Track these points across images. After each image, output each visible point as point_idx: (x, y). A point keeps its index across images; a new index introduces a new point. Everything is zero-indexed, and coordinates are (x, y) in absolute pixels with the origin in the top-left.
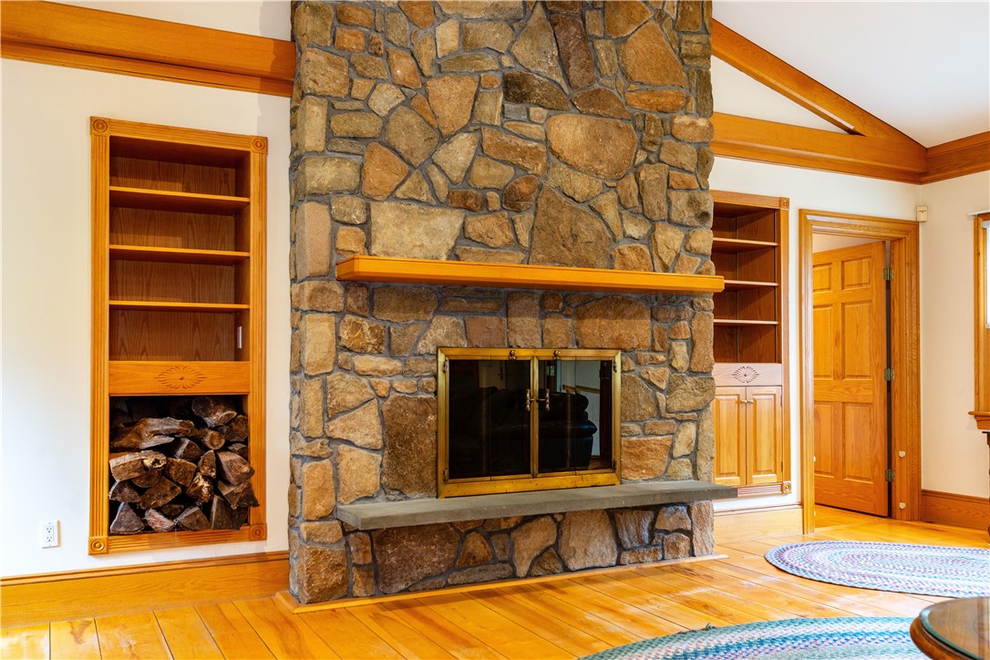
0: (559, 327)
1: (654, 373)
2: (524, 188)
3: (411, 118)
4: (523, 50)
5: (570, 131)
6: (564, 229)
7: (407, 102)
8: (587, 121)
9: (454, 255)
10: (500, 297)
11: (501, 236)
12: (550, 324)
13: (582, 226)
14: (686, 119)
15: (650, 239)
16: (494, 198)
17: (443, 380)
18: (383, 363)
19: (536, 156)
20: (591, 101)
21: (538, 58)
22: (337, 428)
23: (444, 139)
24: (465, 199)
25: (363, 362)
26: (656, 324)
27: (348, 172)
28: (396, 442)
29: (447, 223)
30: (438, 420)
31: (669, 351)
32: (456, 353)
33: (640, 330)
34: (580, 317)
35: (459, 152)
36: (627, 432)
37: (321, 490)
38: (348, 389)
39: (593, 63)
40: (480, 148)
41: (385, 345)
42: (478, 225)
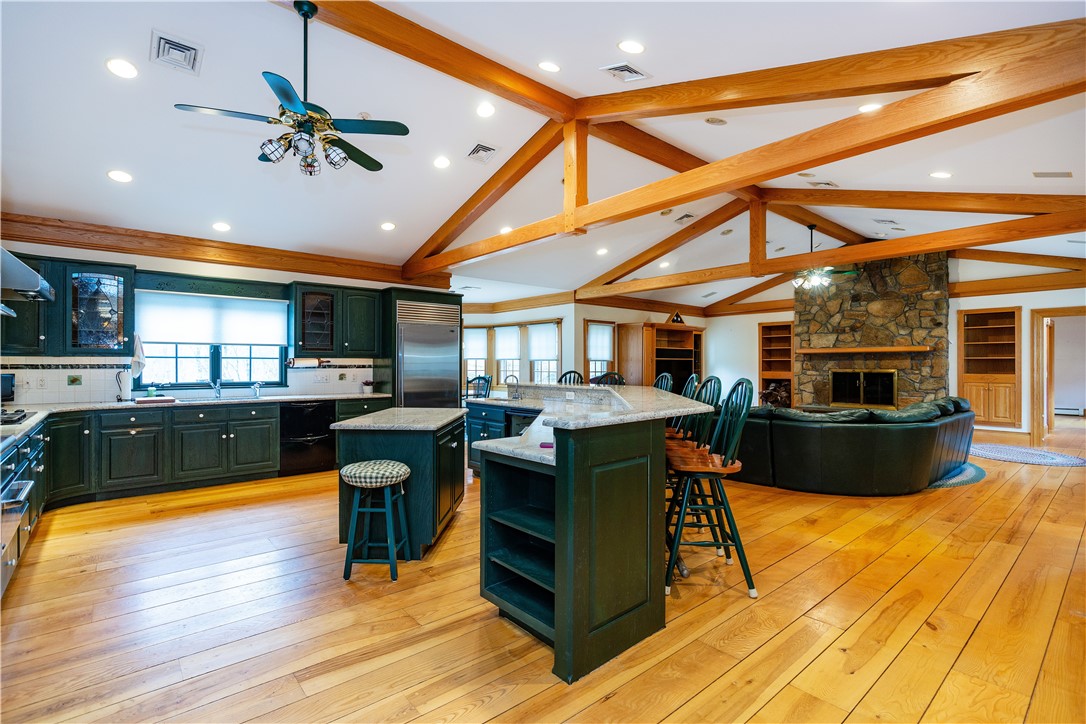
0: (871, 363)
1: (912, 377)
2: (858, 325)
3: (821, 313)
4: (858, 287)
5: (875, 307)
6: (872, 335)
7: (821, 309)
8: (882, 303)
9: (834, 346)
10: (851, 356)
11: (850, 339)
12: (867, 362)
13: (879, 333)
14: (929, 293)
15: (910, 334)
16: (847, 329)
17: (830, 377)
18: (814, 373)
19: (863, 315)
20: (885, 295)
21: (864, 288)
22: (802, 387)
23: (832, 316)
24: (838, 330)
25: (809, 373)
26: (914, 362)
27: (805, 328)
28: (818, 392)
29: (832, 338)
30: (830, 387)
31: (920, 370)
32: (835, 370)
33: (907, 363)
34: (881, 360)
35: (837, 318)
36: (900, 395)
37: (798, 401)
38: (804, 379)
39: (886, 283)
40: (843, 317)
41: (814, 368)
42: (841, 337)
